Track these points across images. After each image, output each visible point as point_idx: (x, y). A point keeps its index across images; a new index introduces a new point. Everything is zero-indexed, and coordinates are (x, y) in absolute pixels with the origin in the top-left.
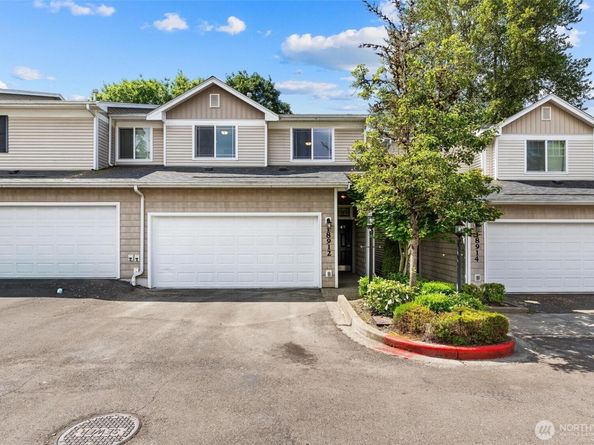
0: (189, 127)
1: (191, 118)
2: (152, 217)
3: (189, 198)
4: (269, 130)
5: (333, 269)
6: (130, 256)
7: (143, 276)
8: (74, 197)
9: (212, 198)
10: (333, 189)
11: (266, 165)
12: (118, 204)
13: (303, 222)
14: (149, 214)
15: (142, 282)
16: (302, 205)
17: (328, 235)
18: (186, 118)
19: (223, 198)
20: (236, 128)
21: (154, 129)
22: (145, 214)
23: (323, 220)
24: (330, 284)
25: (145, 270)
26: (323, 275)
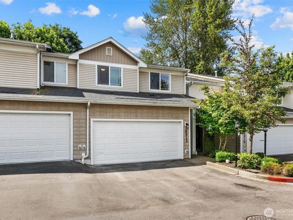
0: (94, 66)
1: (95, 60)
2: (94, 121)
3: (116, 110)
4: (139, 72)
5: (188, 149)
6: (79, 146)
7: (89, 158)
8: (40, 108)
9: (128, 110)
10: (188, 108)
11: (138, 92)
12: (72, 113)
13: (175, 125)
14: (92, 120)
15: (88, 162)
16: (174, 116)
17: (186, 131)
18: (91, 60)
19: (134, 111)
20: (122, 69)
21: (69, 65)
22: (90, 120)
23: (184, 124)
24: (187, 157)
25: (90, 154)
26: (184, 152)
